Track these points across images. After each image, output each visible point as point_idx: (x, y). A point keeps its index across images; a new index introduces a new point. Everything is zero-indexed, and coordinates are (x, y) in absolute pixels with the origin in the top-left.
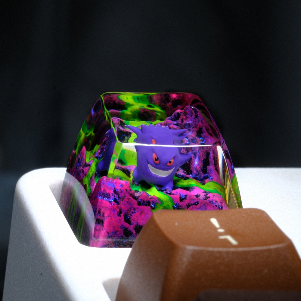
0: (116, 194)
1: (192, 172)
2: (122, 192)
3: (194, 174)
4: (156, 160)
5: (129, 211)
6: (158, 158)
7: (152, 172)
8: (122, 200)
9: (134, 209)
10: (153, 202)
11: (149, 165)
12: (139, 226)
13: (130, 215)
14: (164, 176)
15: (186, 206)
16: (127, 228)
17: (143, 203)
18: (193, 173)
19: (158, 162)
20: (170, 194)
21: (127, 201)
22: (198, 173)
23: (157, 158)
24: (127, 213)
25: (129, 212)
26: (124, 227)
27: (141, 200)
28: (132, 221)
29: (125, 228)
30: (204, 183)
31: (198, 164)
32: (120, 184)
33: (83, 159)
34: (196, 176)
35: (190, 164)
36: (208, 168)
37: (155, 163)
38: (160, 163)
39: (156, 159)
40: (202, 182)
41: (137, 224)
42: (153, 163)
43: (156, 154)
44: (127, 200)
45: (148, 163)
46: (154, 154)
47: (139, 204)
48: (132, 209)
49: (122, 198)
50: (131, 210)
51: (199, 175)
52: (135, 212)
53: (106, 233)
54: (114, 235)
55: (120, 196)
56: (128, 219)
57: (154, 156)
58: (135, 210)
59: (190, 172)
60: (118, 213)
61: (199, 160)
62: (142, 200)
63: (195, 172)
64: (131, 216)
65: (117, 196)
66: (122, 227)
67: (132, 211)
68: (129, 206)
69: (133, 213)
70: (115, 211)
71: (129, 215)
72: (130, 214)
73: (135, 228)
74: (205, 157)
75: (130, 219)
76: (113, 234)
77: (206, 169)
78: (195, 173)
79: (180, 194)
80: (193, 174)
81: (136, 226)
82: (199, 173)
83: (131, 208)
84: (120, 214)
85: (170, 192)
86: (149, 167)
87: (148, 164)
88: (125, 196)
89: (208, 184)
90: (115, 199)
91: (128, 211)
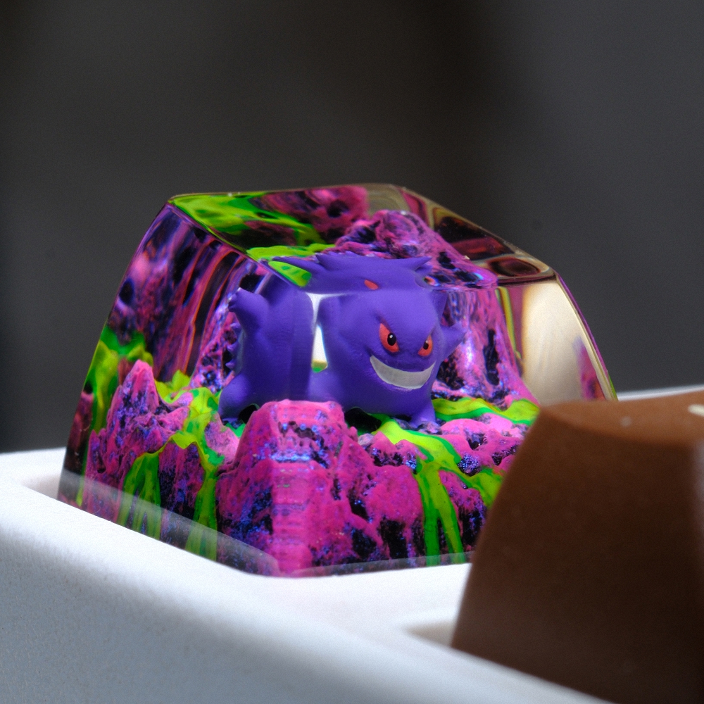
0: (314, 439)
1: (464, 382)
2: (329, 432)
3: (471, 385)
4: (391, 342)
5: (358, 483)
6: (394, 337)
7: (383, 379)
8: (336, 454)
9: (369, 477)
10: (410, 456)
11: (374, 361)
12: (389, 522)
13: (362, 493)
14: (415, 388)
15: (491, 459)
16: (362, 531)
17: (386, 460)
18: (467, 384)
19: (395, 347)
20: (439, 433)
21: (349, 456)
22: (479, 383)
23: (391, 337)
24: (354, 488)
25: (357, 485)
26: (353, 528)
27: (379, 451)
28: (369, 511)
29: (357, 530)
30: (503, 405)
31: (475, 360)
32: (320, 412)
33: (147, 394)
34: (476, 390)
35: (455, 361)
36: (500, 370)
37: (386, 351)
38: (401, 350)
39: (389, 339)
40: (498, 405)
41: (384, 518)
42: (383, 351)
43: (388, 327)
44: (350, 453)
45: (370, 352)
46: (382, 326)
47: (377, 462)
48: (365, 476)
49: (334, 448)
50: (361, 480)
51: (483, 388)
52: (373, 485)
53: (308, 551)
54: (330, 553)
55: (327, 443)
56: (359, 505)
57: (383, 331)
58: (373, 479)
59: (458, 384)
60: (331, 490)
61: (475, 347)
62: (382, 453)
63: (470, 380)
64: (366, 495)
65: (317, 445)
66: (347, 528)
67: (365, 482)
68: (357, 470)
69: (367, 487)
70: (322, 486)
71: (361, 495)
72: (360, 490)
73: (380, 528)
74: (486, 341)
75: (365, 504)
76: (327, 552)
77: (494, 372)
78: (472, 383)
79: (464, 430)
80: (467, 386)
81: (381, 523)
82: (481, 384)
83: (361, 475)
84: (337, 492)
85: (436, 429)
86: (373, 365)
87: (371, 356)
88: (340, 443)
89: (515, 406)
90: (315, 453)
91: (356, 482)
